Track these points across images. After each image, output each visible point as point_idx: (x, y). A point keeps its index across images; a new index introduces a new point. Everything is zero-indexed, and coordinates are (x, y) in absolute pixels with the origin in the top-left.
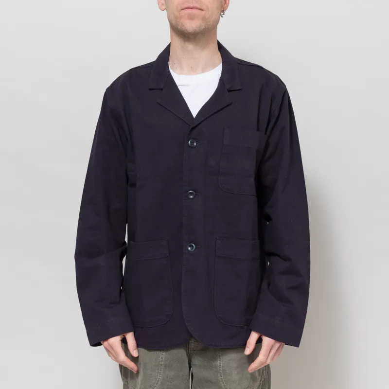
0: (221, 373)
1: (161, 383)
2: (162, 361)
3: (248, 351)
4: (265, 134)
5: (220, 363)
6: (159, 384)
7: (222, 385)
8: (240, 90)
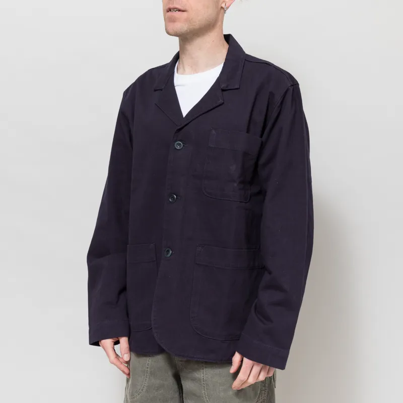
0: (204, 387)
1: (147, 390)
2: (147, 368)
3: (233, 369)
4: (261, 136)
5: (203, 376)
6: (144, 391)
7: (205, 399)
8: (237, 89)
